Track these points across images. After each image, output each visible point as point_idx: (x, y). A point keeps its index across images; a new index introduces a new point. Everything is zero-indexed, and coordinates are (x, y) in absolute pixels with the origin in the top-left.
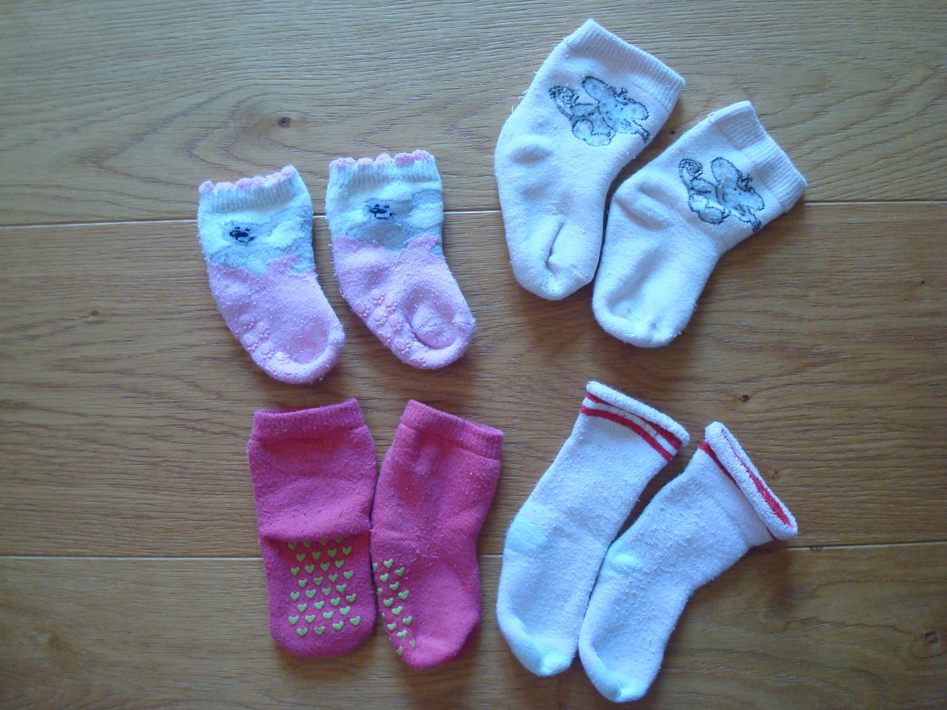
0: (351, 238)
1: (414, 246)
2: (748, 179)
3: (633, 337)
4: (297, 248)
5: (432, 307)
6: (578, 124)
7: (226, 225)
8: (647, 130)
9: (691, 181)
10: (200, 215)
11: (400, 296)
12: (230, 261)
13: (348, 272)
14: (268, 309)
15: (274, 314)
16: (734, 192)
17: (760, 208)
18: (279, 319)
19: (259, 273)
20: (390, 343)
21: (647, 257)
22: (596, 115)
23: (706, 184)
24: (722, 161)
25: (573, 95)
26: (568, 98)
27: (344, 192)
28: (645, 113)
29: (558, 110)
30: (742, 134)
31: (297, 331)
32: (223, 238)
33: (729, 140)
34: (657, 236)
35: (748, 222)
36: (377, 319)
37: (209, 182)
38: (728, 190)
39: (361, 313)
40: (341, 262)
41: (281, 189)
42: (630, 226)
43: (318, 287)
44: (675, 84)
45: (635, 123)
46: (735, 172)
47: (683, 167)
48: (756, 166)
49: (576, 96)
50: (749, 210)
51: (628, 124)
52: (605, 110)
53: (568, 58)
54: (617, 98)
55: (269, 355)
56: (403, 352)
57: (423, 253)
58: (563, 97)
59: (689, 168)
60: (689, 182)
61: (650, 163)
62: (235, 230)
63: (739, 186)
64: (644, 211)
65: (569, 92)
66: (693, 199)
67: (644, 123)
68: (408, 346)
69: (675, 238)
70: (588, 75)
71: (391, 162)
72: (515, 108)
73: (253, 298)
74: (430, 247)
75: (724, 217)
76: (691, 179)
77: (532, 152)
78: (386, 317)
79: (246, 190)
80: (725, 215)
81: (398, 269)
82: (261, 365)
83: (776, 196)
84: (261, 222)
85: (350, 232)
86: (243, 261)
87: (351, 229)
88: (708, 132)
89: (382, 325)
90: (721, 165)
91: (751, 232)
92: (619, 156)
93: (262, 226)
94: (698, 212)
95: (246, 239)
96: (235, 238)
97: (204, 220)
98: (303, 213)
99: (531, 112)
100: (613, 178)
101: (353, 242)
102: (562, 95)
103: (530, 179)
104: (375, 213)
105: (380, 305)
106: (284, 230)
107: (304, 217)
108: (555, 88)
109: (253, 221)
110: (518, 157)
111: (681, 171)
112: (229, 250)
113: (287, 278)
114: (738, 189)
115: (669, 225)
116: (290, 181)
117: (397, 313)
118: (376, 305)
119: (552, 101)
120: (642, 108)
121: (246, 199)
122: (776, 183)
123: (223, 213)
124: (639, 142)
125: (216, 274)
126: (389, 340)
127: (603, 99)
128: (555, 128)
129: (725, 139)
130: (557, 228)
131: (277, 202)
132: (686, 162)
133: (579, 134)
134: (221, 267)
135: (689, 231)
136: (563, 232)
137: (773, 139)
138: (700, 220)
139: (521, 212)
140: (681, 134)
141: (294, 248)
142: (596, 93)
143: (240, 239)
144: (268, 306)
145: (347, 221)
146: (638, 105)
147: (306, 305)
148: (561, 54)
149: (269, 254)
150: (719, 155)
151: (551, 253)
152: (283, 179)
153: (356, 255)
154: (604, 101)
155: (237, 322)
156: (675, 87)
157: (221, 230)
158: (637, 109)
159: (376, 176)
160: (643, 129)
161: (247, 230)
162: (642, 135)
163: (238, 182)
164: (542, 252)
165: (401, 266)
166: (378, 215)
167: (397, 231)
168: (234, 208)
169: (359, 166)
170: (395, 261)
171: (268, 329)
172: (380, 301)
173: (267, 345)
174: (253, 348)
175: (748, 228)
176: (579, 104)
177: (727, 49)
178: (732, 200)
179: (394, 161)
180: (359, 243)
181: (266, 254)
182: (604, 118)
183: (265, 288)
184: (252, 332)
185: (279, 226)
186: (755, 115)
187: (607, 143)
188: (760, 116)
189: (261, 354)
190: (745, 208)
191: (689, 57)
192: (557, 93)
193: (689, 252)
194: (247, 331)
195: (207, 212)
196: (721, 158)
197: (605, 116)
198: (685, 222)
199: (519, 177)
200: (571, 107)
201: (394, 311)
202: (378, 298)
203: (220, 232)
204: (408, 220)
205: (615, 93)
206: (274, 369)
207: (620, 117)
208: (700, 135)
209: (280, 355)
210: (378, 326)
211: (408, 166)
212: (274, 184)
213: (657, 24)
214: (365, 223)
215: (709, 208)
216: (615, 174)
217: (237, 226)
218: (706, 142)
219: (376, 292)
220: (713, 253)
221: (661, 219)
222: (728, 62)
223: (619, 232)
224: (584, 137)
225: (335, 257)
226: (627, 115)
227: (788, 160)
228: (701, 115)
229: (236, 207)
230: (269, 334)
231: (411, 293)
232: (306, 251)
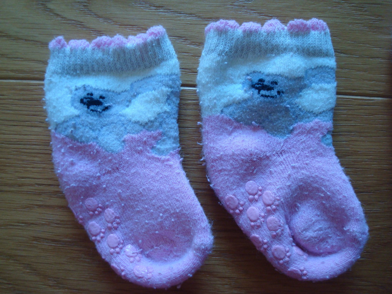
0: (226, 117)
1: (302, 133)
4: (161, 124)
5: (318, 208)
7: (76, 89)
10: (47, 76)
11: (283, 192)
12: (78, 134)
13: (221, 158)
14: (119, 195)
15: (126, 201)
18: (132, 207)
19: (113, 151)
20: (265, 249)
27: (223, 61)
31: (154, 226)
32: (72, 105)
36: (253, 218)
37: (60, 37)
39: (233, 209)
40: (211, 145)
41: (147, 52)
43: (183, 173)
55: (118, 249)
56: (281, 262)
57: (311, 141)
62: (87, 96)
68: (288, 254)
71: (283, 29)
73: (103, 179)
74: (320, 136)
78: (263, 217)
79: (103, 50)
81: (281, 159)
82: (107, 259)
84: (119, 90)
85: (225, 110)
86: (93, 134)
87: (227, 106)
89: (259, 227)
93: (119, 94)
95: (99, 109)
96: (86, 106)
97: (51, 82)
98: (170, 83)
101: (228, 122)
104: (259, 89)
105: (257, 201)
106: (147, 102)
107: (171, 87)
109: (109, 87)
112: (78, 121)
113: (145, 159)
116: (158, 42)
117: (278, 213)
118: (252, 201)
121: (103, 60)
123: (74, 76)
125: (61, 147)
126: (265, 246)
131: (139, 66)
134: (67, 140)
141: (157, 124)
143: (92, 107)
144: (120, 191)
145: (224, 96)
147: (167, 196)
149: (126, 128)
152: (150, 38)
153: (230, 138)
155: (81, 207)
157: (70, 96)
159: (263, 44)
161: (101, 97)
163: (95, 41)
165: (284, 156)
166: (263, 92)
167: (283, 112)
168: (88, 71)
169: (244, 31)
170: (278, 148)
171: (118, 218)
172: (256, 197)
173: (115, 237)
174: (98, 238)
179: (286, 28)
180: (235, 124)
181: (122, 129)
183: (117, 168)
184: (98, 219)
185: (140, 96)
189: (107, 246)
194: (92, 217)
195: (55, 72)
201: (275, 210)
202: (255, 192)
203: (69, 97)
204: (298, 100)
206: (122, 268)
209: (129, 249)
210: (253, 227)
211: (303, 36)
212: (138, 45)
214: (245, 101)
217: (90, 92)
219: (251, 185)
225: (204, 138)
229: (90, 69)
230: (118, 224)
231: (296, 189)
232: (171, 128)
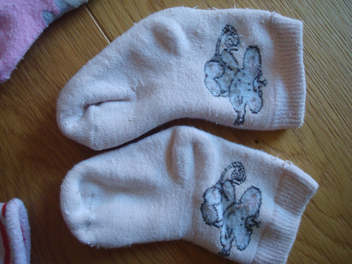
2: (257, 224)
3: (65, 214)
6: (216, 64)
8: (245, 119)
9: (228, 180)
16: (239, 219)
17: (240, 248)
21: (144, 183)
22: (232, 72)
23: (232, 193)
24: (259, 194)
25: (236, 45)
26: (231, 43)
28: (258, 109)
29: (216, 41)
30: (289, 197)
33: (279, 189)
34: (166, 180)
35: (222, 245)
38: (238, 214)
42: (161, 154)
44: (295, 119)
45: (245, 107)
46: (255, 210)
47: (234, 167)
48: (271, 224)
49: (236, 48)
50: (233, 240)
51: (240, 102)
52: (240, 78)
53: (261, 23)
54: (255, 81)
57: (38, 6)
58: (229, 39)
59: (237, 172)
60: (225, 178)
61: (221, 139)
63: (247, 220)
64: (179, 158)
65: (236, 40)
66: (214, 190)
67: (249, 113)
69: (173, 195)
70: (259, 46)
72: (197, 8)
74: (46, 9)
75: (215, 224)
76: (229, 179)
77: (169, 39)
80: (217, 224)
83: (257, 254)
88: (275, 169)
90: (254, 195)
91: (217, 252)
92: (210, 110)
94: (205, 201)
99: (201, 20)
100: (189, 116)
102: (231, 37)
103: (146, 50)
108: (233, 28)
110: (158, 30)
111: (229, 167)
114: (244, 221)
115: (180, 184)
119: (220, 32)
120: (260, 105)
122: (267, 248)
124: (232, 120)
127: (248, 70)
128: (201, 48)
129: (277, 186)
130: (121, 97)
132: (239, 167)
133: (208, 69)
135: (186, 203)
136: (123, 104)
137: (301, 223)
138: (200, 206)
139: (114, 59)
140: (259, 148)
142: (249, 62)
146: (260, 101)
148: (261, 16)
150: (262, 189)
151: (99, 104)
154: (246, 72)
156: (293, 121)
158: (257, 101)
160: (244, 115)
162: (239, 117)
164: (91, 96)
175: (217, 249)
176: (232, 54)
177: (345, 144)
178: (232, 221)
182: (233, 80)
186: (311, 197)
187: (215, 94)
188: (312, 201)
190: (232, 236)
191: (321, 118)
192: (229, 33)
193: (169, 214)
196: (260, 192)
197: (236, 80)
198: (191, 195)
199: (142, 41)
200: (226, 50)
205: (258, 77)
207: (242, 92)
208: (267, 164)
213: (330, 79)
215: (214, 208)
216: (194, 116)
218: (265, 172)
220: (181, 233)
221: (181, 174)
222: (336, 150)
223: (151, 149)
224: (208, 74)
226: (247, 97)
227: (291, 245)
228: (285, 156)
